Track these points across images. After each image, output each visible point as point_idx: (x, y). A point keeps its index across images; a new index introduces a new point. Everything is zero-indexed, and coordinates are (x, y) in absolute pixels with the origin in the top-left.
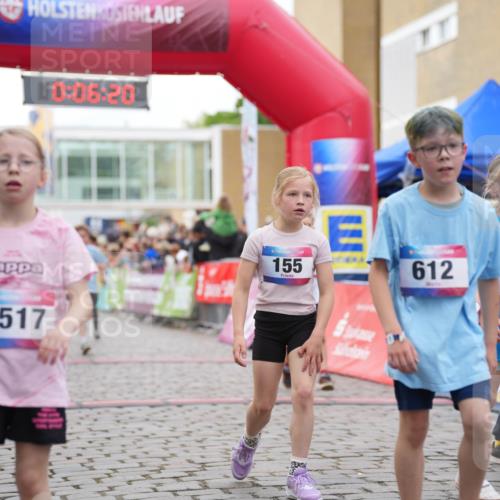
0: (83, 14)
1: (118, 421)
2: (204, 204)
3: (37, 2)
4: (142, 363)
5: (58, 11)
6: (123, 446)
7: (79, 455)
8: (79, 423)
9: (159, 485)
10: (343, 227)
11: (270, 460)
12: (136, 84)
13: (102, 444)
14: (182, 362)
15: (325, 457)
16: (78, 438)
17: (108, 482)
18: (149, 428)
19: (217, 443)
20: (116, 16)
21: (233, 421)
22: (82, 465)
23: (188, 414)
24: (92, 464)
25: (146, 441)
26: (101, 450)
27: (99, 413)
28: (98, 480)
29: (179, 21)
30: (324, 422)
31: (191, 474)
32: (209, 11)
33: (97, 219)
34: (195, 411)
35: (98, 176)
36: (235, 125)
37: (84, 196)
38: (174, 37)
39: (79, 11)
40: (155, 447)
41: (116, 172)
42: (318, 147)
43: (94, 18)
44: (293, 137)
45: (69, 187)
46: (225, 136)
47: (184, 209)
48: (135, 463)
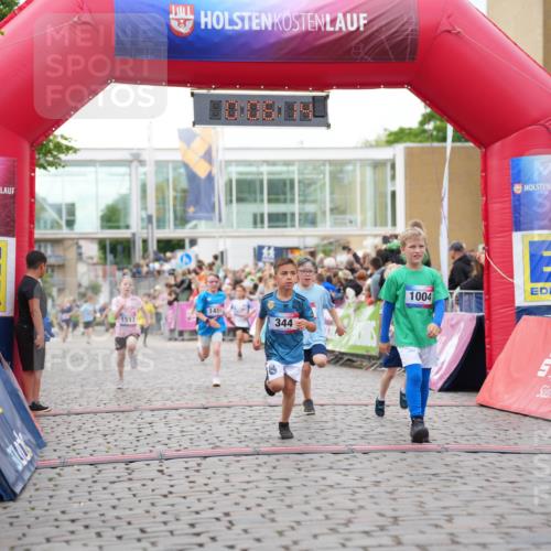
0: (259, 24)
1: (299, 469)
2: (388, 231)
3: (209, 13)
4: (322, 405)
5: (232, 22)
6: (306, 496)
7: (259, 505)
8: (257, 471)
9: (347, 540)
11: (470, 514)
12: (314, 97)
13: (283, 494)
14: (366, 405)
15: (532, 513)
16: (257, 487)
17: (290, 536)
18: (333, 477)
19: (409, 494)
20: (294, 26)
21: (427, 471)
22: (263, 516)
23: (375, 461)
24: (272, 516)
25: (331, 491)
26: (282, 500)
27: (278, 460)
28: (281, 533)
29: (362, 29)
30: (531, 473)
31: (382, 528)
32: (396, 16)
33: (269, 248)
34: (384, 459)
35: (270, 201)
36: (420, 142)
37: (255, 223)
38: (357, 47)
39: (255, 22)
40: (341, 499)
41: (289, 196)
42: (518, 165)
43: (270, 28)
44: (488, 154)
45: (238, 213)
46: (409, 153)
47: (365, 236)
48: (320, 515)
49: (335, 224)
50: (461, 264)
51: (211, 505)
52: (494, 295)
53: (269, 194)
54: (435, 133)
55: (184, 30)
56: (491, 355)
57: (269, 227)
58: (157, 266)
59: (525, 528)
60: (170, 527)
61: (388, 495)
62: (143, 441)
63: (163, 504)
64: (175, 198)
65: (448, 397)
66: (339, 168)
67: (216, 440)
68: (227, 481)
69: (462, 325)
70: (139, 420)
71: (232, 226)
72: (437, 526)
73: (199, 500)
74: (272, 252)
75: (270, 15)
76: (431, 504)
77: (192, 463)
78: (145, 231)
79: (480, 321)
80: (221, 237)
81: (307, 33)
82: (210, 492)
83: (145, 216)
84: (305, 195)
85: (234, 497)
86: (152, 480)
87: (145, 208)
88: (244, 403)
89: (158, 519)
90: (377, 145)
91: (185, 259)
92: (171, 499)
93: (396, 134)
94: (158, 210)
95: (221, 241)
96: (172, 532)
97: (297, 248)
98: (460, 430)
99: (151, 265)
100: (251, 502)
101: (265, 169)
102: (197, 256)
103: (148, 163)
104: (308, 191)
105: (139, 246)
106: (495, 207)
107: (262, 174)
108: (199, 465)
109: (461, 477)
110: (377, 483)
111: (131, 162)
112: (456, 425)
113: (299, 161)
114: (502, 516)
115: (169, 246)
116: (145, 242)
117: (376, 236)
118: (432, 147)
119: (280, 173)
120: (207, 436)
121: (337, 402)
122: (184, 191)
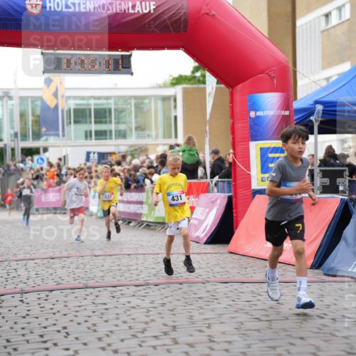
0: (85, 8)
1: (113, 297)
2: (172, 141)
3: (52, 1)
4: (129, 255)
5: (67, 7)
6: (117, 314)
7: (86, 321)
8: (86, 299)
9: (143, 342)
10: (271, 155)
11: (222, 323)
12: (122, 56)
13: (102, 314)
14: (157, 254)
15: (260, 320)
16: (85, 309)
17: (107, 340)
18: (135, 301)
20: (108, 10)
21: (196, 296)
22: (89, 328)
23: (162, 290)
24: (94, 328)
25: (133, 311)
26: (101, 318)
27: (99, 291)
28: (100, 339)
29: (152, 12)
30: (260, 295)
31: (165, 334)
32: (174, 3)
33: (94, 153)
34: (168, 289)
35: (96, 122)
36: (192, 84)
37: (86, 137)
38: (149, 23)
39: (82, 6)
40: (139, 315)
41: (108, 119)
42: (252, 99)
43: (92, 11)
44: (234, 92)
45: (75, 131)
46: (185, 92)
47: (157, 145)
48: (125, 327)
49: (138, 137)
50: (219, 162)
51: (55, 322)
52: (238, 182)
53: (95, 118)
54: (201, 79)
55: (36, 11)
56: (237, 220)
57: (96, 139)
58: (21, 165)
59: (256, 330)
60: (26, 338)
61: (171, 312)
62: (10, 281)
63: (22, 323)
64: (33, 121)
65: (210, 248)
66: (140, 101)
67: (58, 279)
68: (66, 306)
69: (219, 201)
70: (8, 268)
71: (71, 139)
72: (200, 331)
73: (47, 319)
74: (96, 156)
75: (92, 2)
76: (197, 317)
77: (43, 295)
78: (13, 143)
79: (230, 199)
80: (64, 146)
81: (117, 14)
82: (54, 314)
83: (12, 133)
84: (119, 119)
85: (70, 317)
86: (16, 307)
87: (13, 128)
88: (78, 254)
89: (19, 333)
90: (165, 86)
91: (40, 161)
92: (28, 319)
93: (177, 79)
94: (21, 129)
95: (64, 149)
96: (28, 341)
97: (114, 153)
98: (217, 269)
99: (17, 165)
100: (81, 320)
101: (92, 102)
102: (48, 159)
103: (14, 98)
104: (120, 116)
105: (9, 152)
106: (238, 126)
107: (90, 105)
108: (47, 296)
109: (217, 299)
110: (163, 305)
111: (3, 97)
112: (215, 265)
113: (115, 97)
114: (242, 323)
115: (29, 152)
116: (13, 150)
117: (164, 145)
118: (198, 88)
119: (102, 104)
120: (53, 277)
121: (140, 252)
122: (38, 116)
